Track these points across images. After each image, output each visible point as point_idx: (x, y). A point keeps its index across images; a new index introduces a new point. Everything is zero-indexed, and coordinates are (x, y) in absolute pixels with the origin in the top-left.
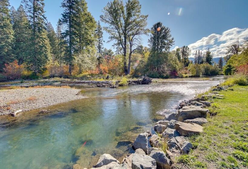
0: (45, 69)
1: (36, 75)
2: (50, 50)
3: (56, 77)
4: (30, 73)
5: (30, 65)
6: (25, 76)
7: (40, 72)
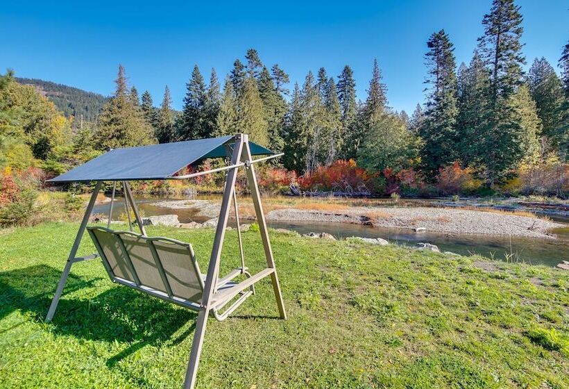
0: (512, 176)
1: (489, 188)
2: (537, 128)
3: (538, 194)
4: (480, 184)
5: (480, 169)
6: (468, 190)
7: (499, 182)
